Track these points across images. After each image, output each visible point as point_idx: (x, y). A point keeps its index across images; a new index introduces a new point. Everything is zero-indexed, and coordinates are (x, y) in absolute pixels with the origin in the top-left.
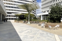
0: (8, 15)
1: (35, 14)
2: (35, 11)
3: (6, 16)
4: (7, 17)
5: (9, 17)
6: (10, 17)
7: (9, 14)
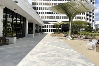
0: (45, 26)
1: (91, 22)
2: (91, 16)
3: (43, 27)
4: (44, 29)
5: (46, 29)
6: (48, 29)
7: (46, 24)
